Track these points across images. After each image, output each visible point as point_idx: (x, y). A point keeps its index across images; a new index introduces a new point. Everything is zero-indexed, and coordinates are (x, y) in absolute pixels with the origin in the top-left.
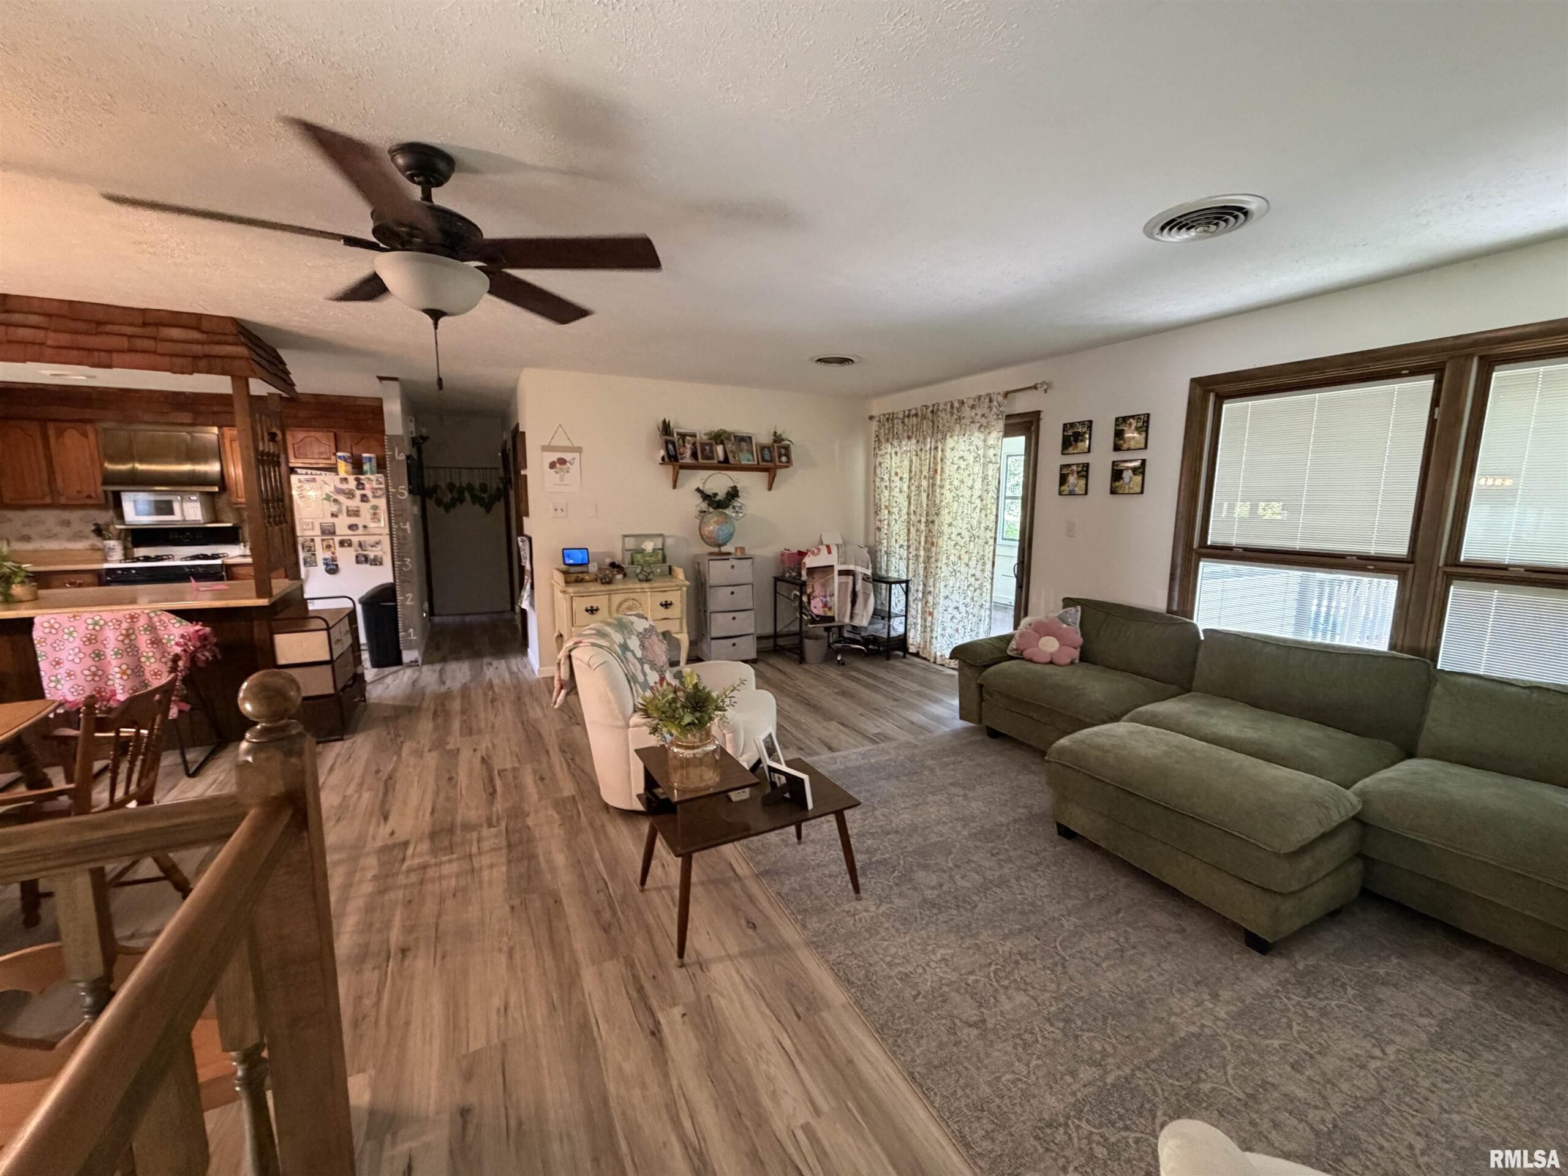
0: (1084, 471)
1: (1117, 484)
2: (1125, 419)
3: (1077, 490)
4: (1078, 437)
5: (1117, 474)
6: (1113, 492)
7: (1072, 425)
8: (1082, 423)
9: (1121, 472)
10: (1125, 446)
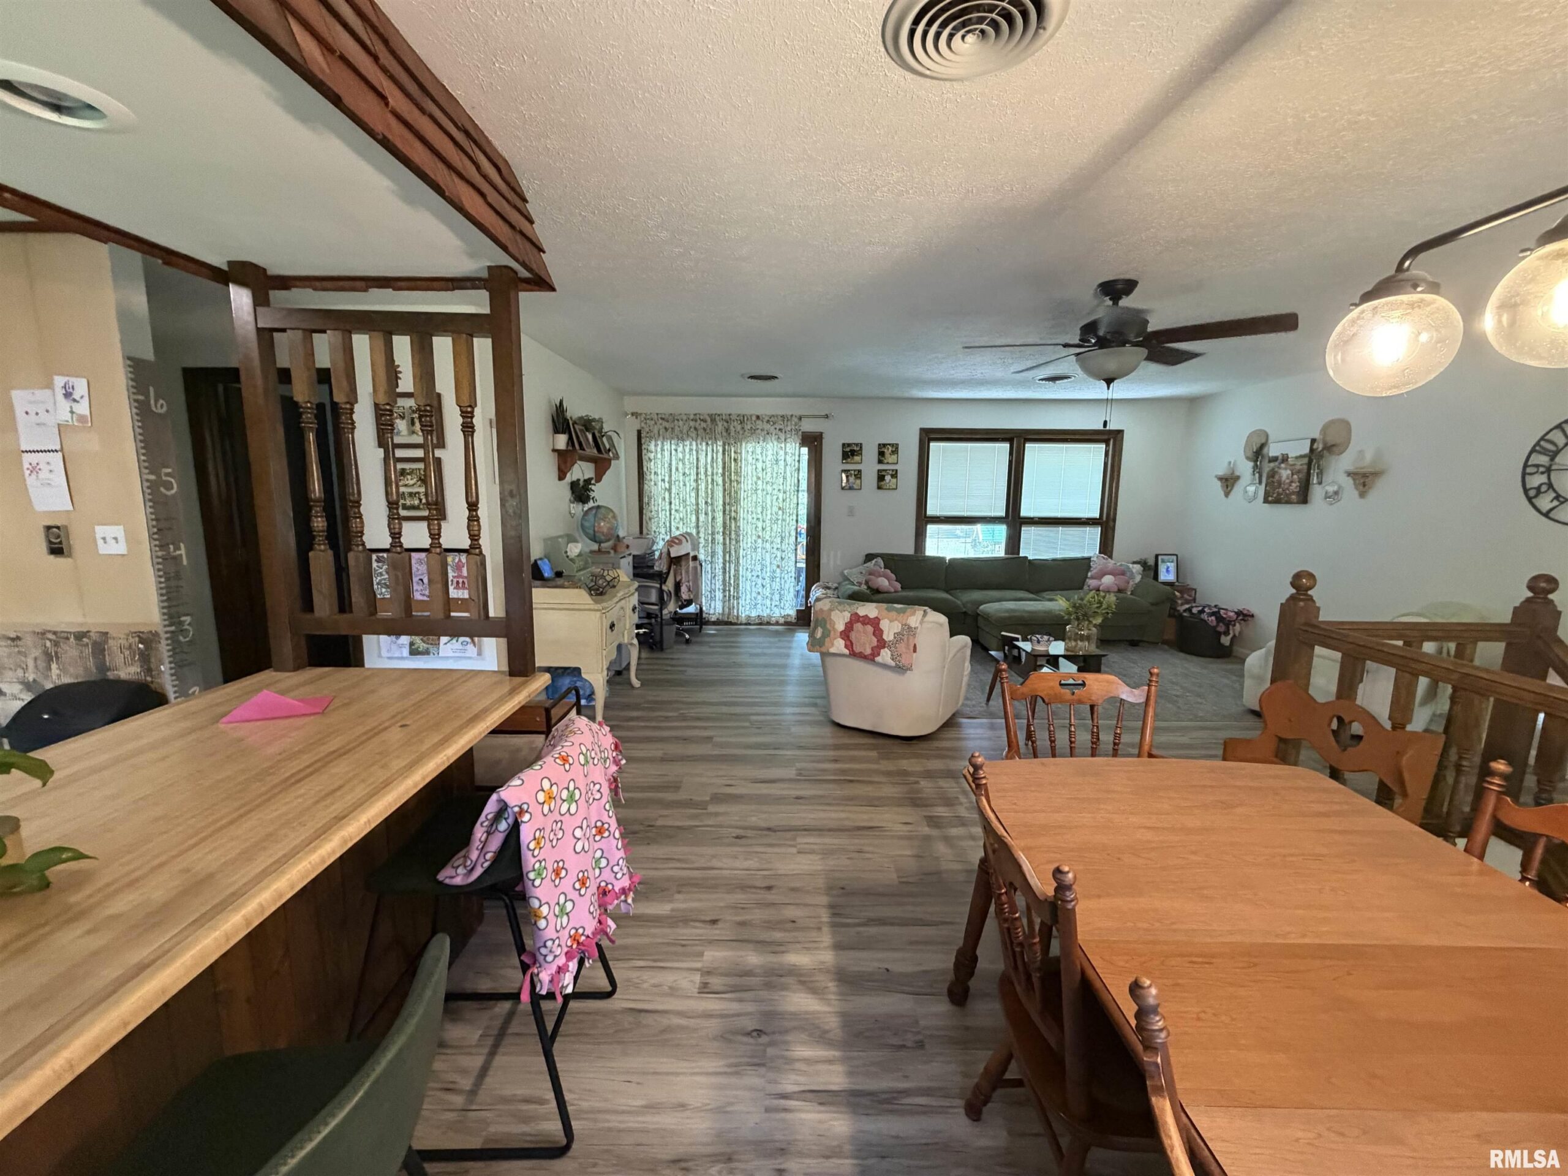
0: (858, 474)
1: (882, 483)
2: (884, 445)
3: (855, 486)
4: (853, 453)
5: (881, 478)
6: (879, 488)
7: (849, 445)
8: (857, 445)
9: (884, 476)
10: (886, 461)
